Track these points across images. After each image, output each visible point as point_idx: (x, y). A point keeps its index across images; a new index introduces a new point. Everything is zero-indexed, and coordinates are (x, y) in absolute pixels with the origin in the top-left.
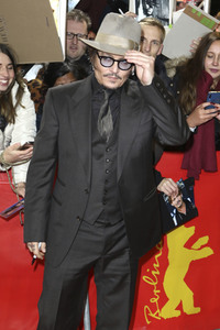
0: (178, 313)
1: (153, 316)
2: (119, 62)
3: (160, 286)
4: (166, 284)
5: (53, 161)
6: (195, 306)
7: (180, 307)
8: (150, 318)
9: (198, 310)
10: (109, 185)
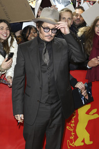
0: (82, 144)
1: (71, 145)
2: (52, 30)
3: (75, 131)
4: (77, 130)
5: (23, 77)
6: (90, 140)
7: (83, 141)
8: (70, 146)
9: (92, 142)
10: (50, 85)
